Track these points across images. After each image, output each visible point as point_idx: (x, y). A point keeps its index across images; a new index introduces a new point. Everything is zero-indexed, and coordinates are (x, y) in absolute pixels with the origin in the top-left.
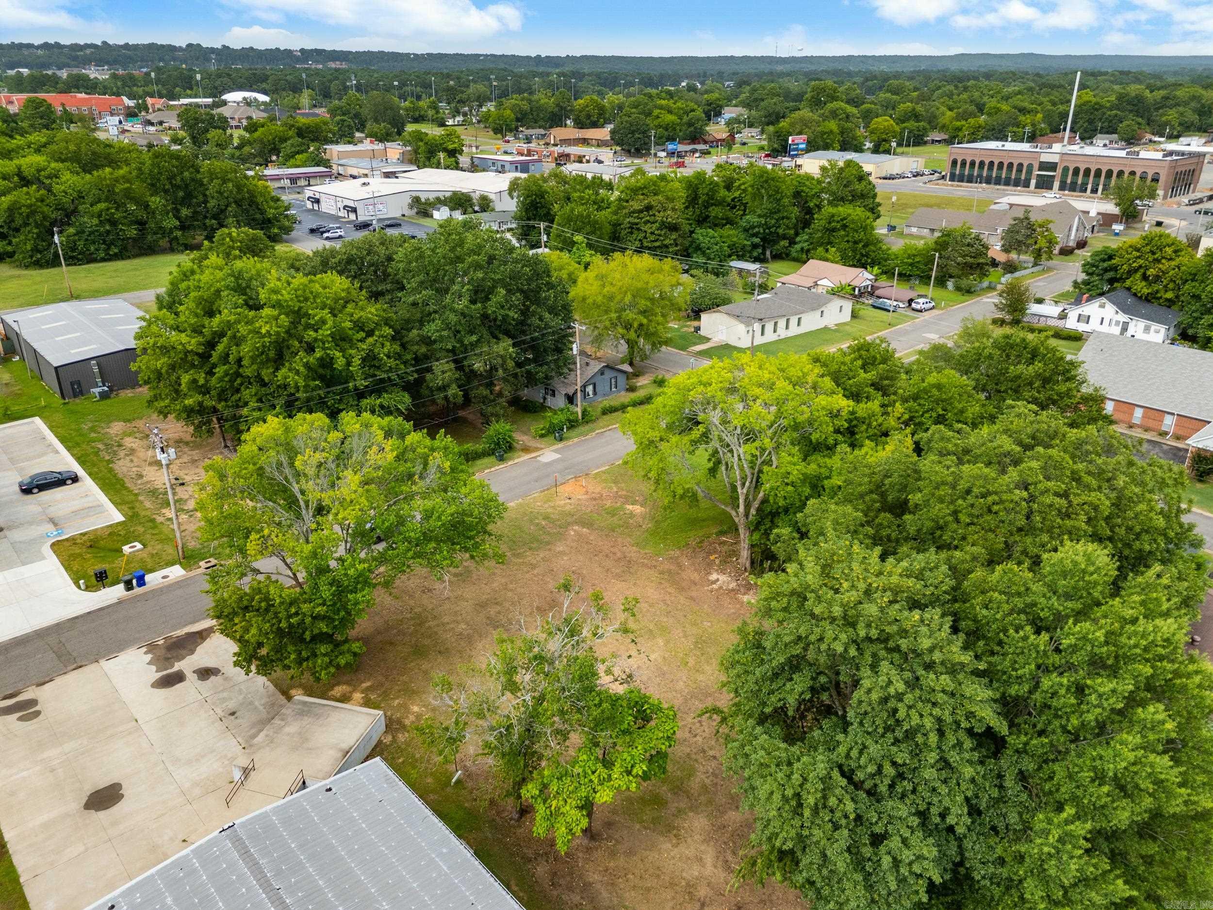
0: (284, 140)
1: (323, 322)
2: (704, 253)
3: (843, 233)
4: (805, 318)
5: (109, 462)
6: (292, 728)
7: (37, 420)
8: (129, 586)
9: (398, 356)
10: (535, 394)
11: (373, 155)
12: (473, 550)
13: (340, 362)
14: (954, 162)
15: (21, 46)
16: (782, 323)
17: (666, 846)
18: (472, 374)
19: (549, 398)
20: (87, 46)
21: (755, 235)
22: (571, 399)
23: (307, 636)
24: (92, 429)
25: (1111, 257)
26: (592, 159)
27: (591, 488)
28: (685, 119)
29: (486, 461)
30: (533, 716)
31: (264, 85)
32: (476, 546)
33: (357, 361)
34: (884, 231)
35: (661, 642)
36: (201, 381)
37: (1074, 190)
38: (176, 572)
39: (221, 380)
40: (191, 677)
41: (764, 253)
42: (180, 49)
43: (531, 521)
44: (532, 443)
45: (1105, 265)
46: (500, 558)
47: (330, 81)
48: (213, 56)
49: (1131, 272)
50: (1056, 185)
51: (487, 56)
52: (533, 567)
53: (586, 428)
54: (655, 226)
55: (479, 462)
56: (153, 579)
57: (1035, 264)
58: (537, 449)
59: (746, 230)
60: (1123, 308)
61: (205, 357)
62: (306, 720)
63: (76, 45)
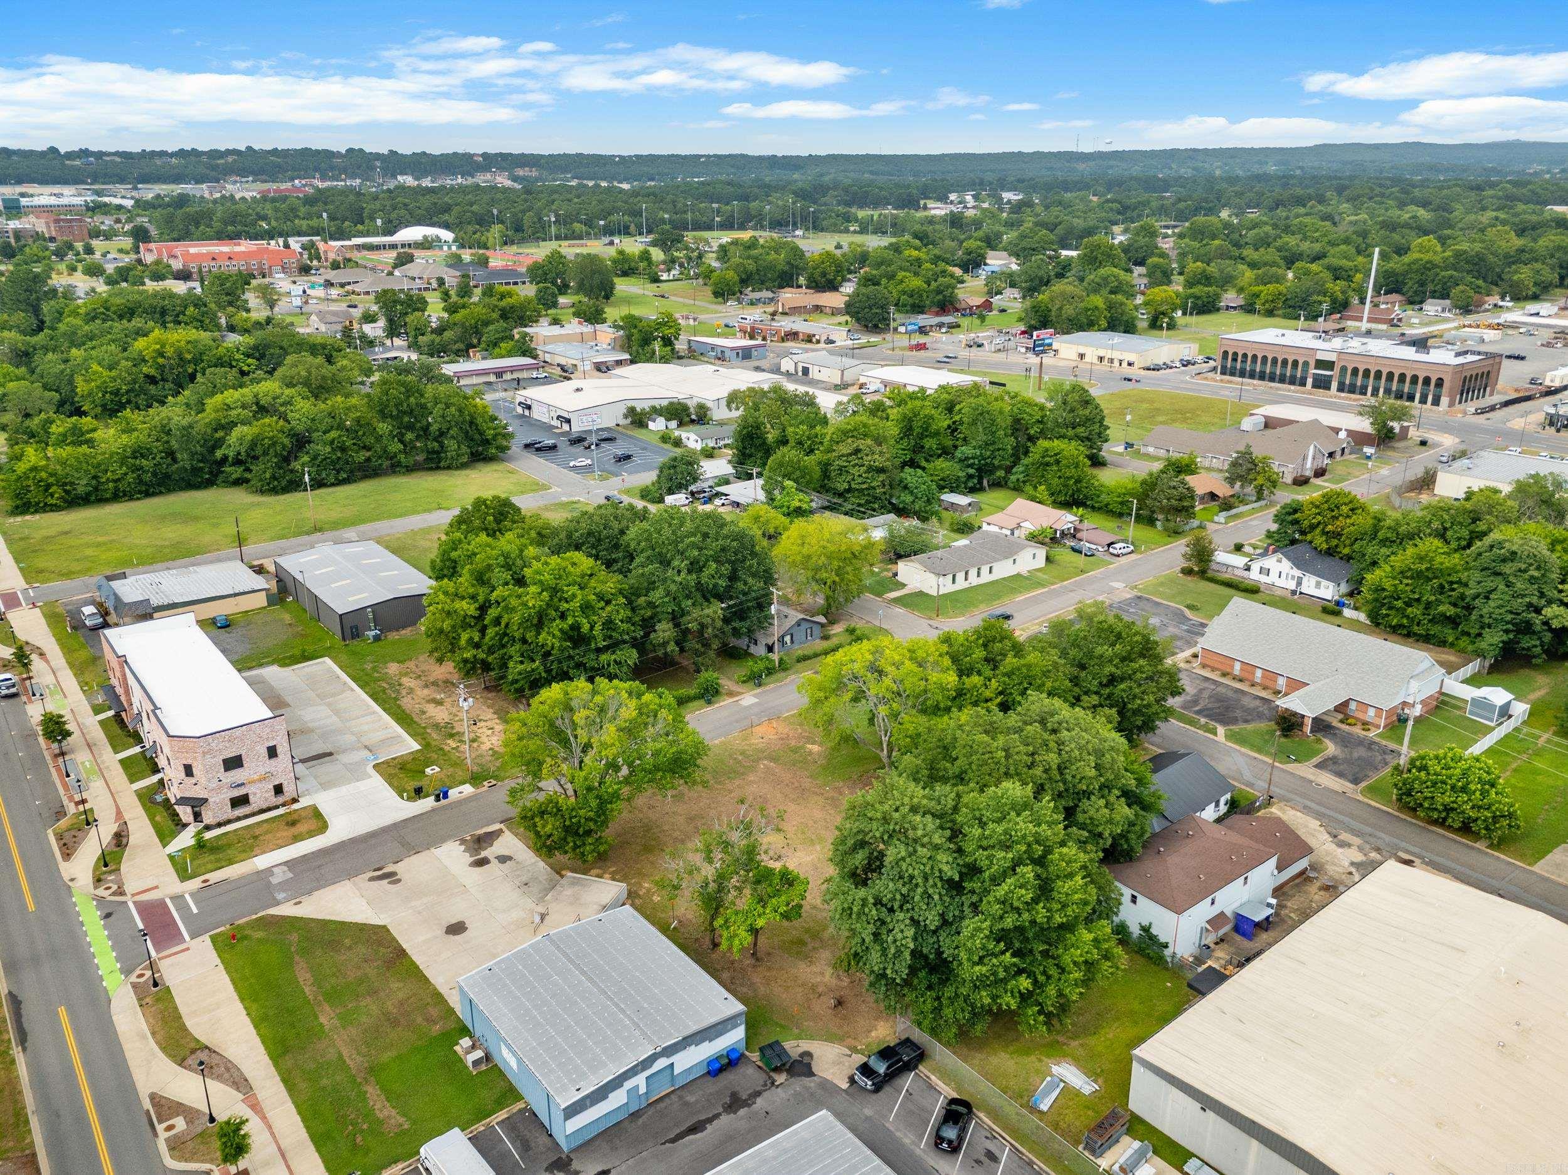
0: (486, 323)
1: (574, 596)
2: (912, 493)
3: (1055, 468)
4: (996, 566)
5: (396, 699)
6: (569, 892)
7: (327, 659)
8: (438, 799)
9: (629, 620)
10: (742, 643)
11: (582, 338)
12: (687, 778)
13: (586, 628)
14: (1226, 353)
15: (153, 154)
16: (973, 573)
17: (802, 966)
18: (686, 632)
19: (752, 646)
20: (229, 152)
21: (971, 466)
22: (770, 649)
23: (581, 831)
24: (374, 669)
25: (1295, 511)
26: (823, 338)
27: (780, 730)
28: (934, 285)
29: (696, 703)
30: (721, 878)
31: (446, 217)
32: (689, 775)
33: (598, 627)
34: (1120, 449)
35: (818, 848)
36: (476, 639)
37: (1353, 392)
38: (468, 789)
39: (492, 639)
40: (494, 862)
41: (980, 482)
42: (337, 155)
43: (731, 756)
44: (735, 688)
45: (1290, 518)
46: (705, 785)
47: (524, 212)
48: (378, 164)
49: (1313, 527)
50: (1334, 385)
51: (709, 156)
52: (730, 791)
53: (783, 674)
54: (863, 469)
55: (691, 705)
56: (453, 793)
57: (1259, 499)
58: (739, 694)
59: (961, 461)
60: (1298, 563)
61: (480, 618)
62: (577, 888)
63: (216, 151)
